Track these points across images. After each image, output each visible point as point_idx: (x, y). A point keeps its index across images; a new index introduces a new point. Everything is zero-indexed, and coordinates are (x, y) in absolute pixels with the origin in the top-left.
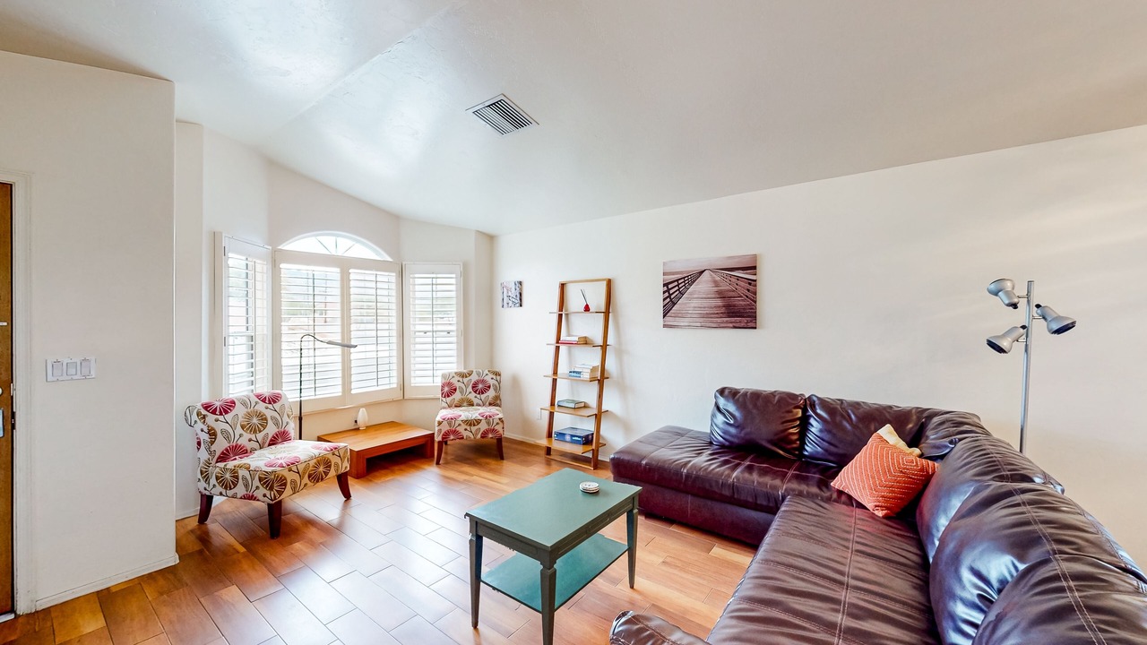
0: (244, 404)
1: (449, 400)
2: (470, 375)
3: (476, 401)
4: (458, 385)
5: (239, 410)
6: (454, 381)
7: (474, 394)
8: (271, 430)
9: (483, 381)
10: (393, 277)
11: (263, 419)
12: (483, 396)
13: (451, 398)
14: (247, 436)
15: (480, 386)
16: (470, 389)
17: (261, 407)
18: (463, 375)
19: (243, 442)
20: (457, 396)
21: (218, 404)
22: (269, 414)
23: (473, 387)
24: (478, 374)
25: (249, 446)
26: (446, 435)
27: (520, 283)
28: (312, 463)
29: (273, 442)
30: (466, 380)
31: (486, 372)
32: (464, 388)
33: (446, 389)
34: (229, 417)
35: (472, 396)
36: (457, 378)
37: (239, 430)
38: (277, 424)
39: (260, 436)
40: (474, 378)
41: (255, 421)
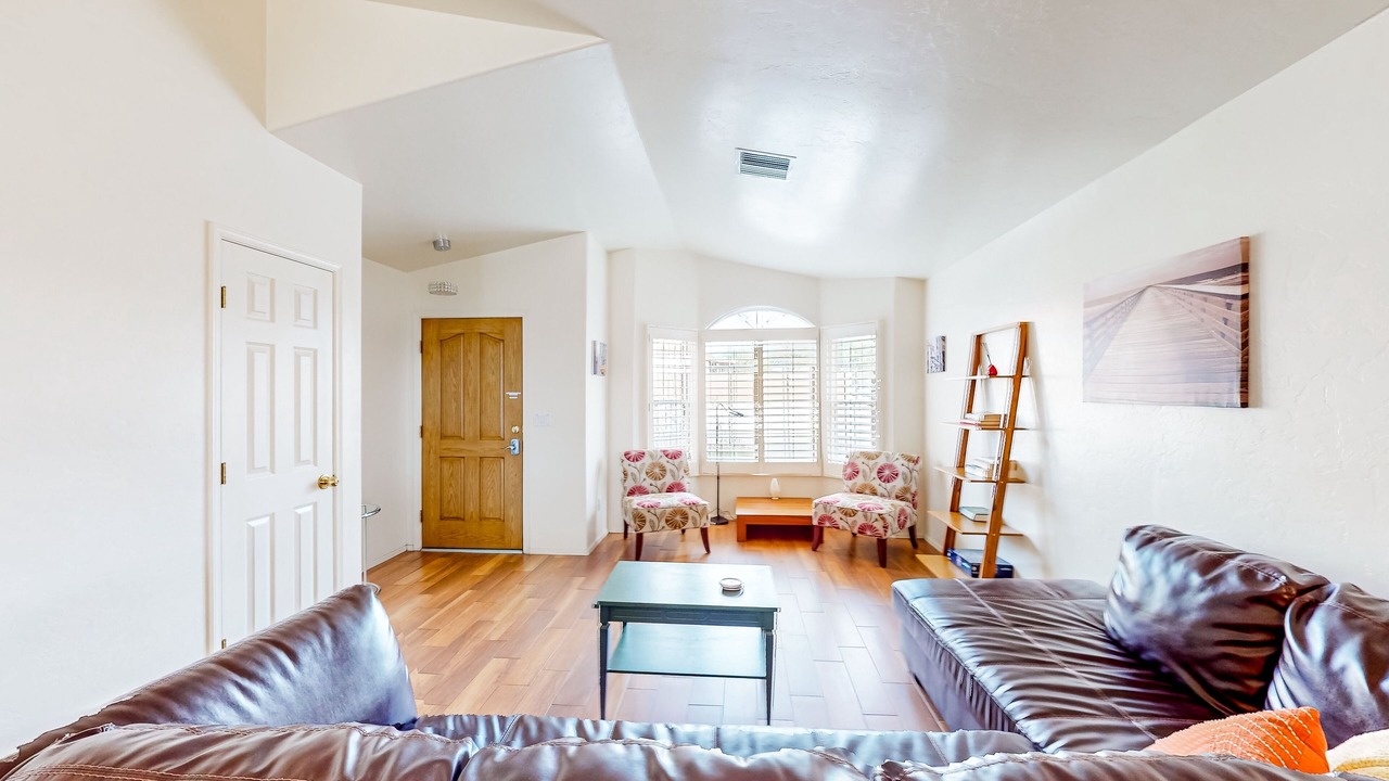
0: (651, 456)
1: (850, 483)
2: (877, 457)
3: (880, 490)
4: (861, 467)
5: (647, 461)
6: (858, 462)
7: (878, 481)
8: (668, 480)
9: (890, 466)
10: (811, 345)
11: (663, 470)
12: (889, 486)
13: (853, 481)
14: (649, 481)
15: (887, 472)
16: (875, 474)
17: (664, 460)
18: (869, 457)
19: (646, 485)
20: (859, 480)
21: (633, 453)
22: (668, 467)
23: (879, 472)
24: (887, 457)
25: (650, 489)
26: (822, 520)
27: (944, 339)
28: (669, 510)
29: (670, 490)
30: (871, 463)
31: (897, 456)
32: (868, 471)
33: (849, 470)
34: (638, 464)
35: (876, 483)
36: (863, 459)
37: (644, 475)
38: (673, 476)
39: (659, 483)
40: (881, 461)
41: (657, 470)
